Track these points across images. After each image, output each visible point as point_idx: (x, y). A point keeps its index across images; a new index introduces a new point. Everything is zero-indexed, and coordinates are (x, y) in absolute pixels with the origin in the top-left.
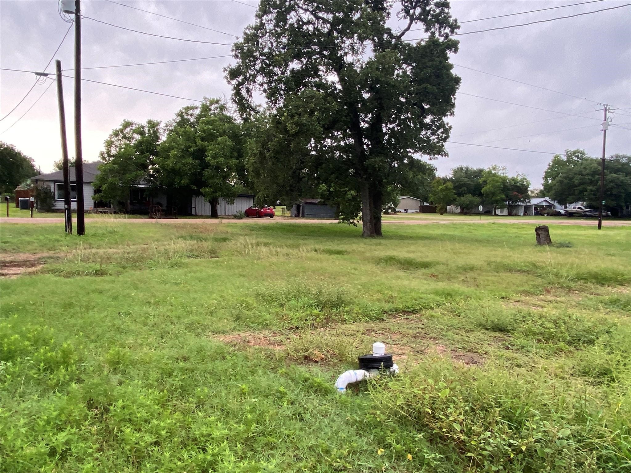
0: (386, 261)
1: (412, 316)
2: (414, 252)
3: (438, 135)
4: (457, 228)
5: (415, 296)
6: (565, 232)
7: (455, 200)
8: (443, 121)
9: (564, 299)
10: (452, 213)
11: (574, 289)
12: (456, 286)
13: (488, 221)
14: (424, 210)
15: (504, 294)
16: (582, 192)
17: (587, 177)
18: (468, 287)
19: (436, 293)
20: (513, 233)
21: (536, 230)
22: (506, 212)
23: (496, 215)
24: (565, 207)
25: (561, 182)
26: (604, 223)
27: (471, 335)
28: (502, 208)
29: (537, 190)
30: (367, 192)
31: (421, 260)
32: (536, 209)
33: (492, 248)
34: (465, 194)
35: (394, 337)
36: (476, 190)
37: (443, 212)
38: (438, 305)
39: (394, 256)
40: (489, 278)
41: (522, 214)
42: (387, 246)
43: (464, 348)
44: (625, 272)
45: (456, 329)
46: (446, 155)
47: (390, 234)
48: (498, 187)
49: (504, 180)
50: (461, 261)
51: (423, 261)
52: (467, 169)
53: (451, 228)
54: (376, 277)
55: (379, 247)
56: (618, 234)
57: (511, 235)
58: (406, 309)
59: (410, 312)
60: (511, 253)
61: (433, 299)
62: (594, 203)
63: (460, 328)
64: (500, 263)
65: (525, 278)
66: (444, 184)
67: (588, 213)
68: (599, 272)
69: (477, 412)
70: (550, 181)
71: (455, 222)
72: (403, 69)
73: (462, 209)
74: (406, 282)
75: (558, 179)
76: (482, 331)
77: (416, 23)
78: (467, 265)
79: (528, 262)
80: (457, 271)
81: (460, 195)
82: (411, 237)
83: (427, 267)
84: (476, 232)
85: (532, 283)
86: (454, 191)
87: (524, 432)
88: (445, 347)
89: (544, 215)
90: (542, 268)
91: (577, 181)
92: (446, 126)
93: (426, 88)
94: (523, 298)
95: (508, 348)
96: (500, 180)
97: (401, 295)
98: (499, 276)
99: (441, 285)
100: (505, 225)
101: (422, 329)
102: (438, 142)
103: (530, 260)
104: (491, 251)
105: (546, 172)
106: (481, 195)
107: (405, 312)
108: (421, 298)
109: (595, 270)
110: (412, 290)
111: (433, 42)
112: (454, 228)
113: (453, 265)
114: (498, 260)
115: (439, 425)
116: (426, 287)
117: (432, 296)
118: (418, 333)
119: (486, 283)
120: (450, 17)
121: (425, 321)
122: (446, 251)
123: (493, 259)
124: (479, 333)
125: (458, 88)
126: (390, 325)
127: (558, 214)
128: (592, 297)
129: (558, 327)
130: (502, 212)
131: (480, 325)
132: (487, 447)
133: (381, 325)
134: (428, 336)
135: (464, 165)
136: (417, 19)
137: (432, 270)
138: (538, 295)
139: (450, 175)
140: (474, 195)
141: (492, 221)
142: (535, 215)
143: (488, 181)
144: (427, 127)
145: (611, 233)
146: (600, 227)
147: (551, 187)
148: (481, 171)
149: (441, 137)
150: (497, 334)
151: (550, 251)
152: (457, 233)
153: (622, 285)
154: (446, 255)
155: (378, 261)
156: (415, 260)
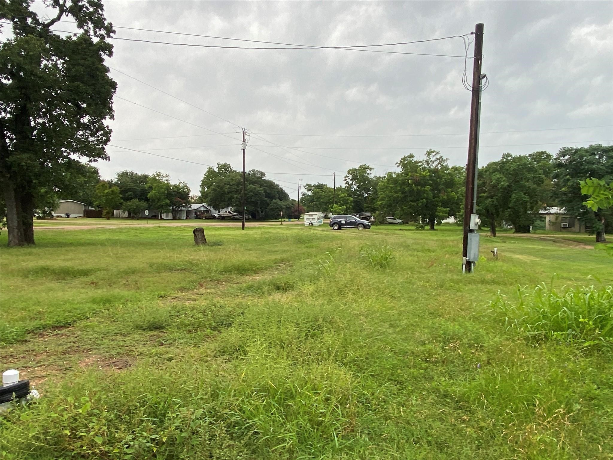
0: (37, 273)
1: (64, 331)
2: (71, 259)
3: (98, 137)
4: (123, 232)
5: (69, 308)
6: (218, 233)
7: (121, 204)
8: (102, 123)
9: (213, 290)
10: (119, 218)
11: (222, 281)
12: (116, 291)
13: (154, 225)
14: (88, 215)
15: (162, 293)
16: (230, 199)
17: (233, 187)
18: (128, 290)
19: (94, 301)
20: (176, 235)
21: (194, 232)
22: (170, 216)
23: (162, 219)
24: (219, 212)
25: (215, 190)
26: (247, 224)
27: (127, 339)
28: (167, 212)
29: (196, 197)
30: (13, 193)
31: (80, 268)
32: (196, 213)
33: (155, 250)
34: (132, 198)
35: (38, 359)
36: (143, 195)
37: (110, 216)
38: (95, 314)
39: (47, 266)
40: (150, 279)
41: (185, 218)
42: (39, 255)
43: (118, 353)
44: (258, 263)
45: (112, 336)
46: (107, 158)
47: (46, 241)
48: (163, 193)
49: (168, 185)
50: (123, 266)
51: (81, 268)
52: (132, 173)
53: (117, 232)
54: (20, 292)
55: (29, 257)
56: (256, 233)
57: (175, 237)
58: (56, 324)
59: (62, 327)
60: (171, 254)
61: (89, 308)
62: (239, 209)
63: (116, 334)
64: (161, 264)
65: (183, 275)
66: (110, 188)
67: (235, 217)
68: (240, 265)
69: (123, 417)
70: (206, 189)
71: (121, 226)
72: (53, 60)
73: (129, 214)
74: (60, 294)
75: (212, 187)
76: (139, 333)
77: (67, 16)
78: (129, 269)
79: (186, 261)
80: (119, 276)
81: (127, 199)
82: (71, 244)
83: (87, 275)
84: (142, 236)
85: (188, 279)
86: (121, 196)
87: (167, 422)
88: (99, 357)
89: (202, 219)
90: (197, 265)
91: (226, 190)
92: (106, 129)
93: (77, 87)
94: (179, 294)
95: (162, 344)
96: (164, 187)
97: (52, 309)
98: (160, 276)
99: (99, 293)
100: (169, 228)
101: (74, 342)
102: (98, 145)
103: (187, 259)
104: (154, 253)
105: (203, 181)
106: (147, 200)
107: (54, 328)
108: (76, 309)
109: (238, 263)
110: (65, 302)
111: (85, 39)
112: (120, 232)
113: (115, 270)
114: (160, 261)
115: (79, 444)
116: (84, 296)
117: (89, 305)
118: (69, 348)
119: (147, 284)
120: (105, 19)
121: (79, 332)
122: (108, 256)
123: (154, 261)
124: (135, 336)
125: (114, 93)
126: (34, 346)
127: (214, 218)
128: (235, 285)
129: (206, 315)
130: (167, 217)
131: (137, 327)
132: (128, 451)
133: (24, 347)
134: (81, 349)
135: (129, 170)
136: (69, 12)
137: (92, 278)
138: (192, 289)
139: (115, 179)
140: (140, 199)
141: (157, 225)
142: (195, 219)
143: (154, 187)
144: (85, 127)
145: (251, 232)
146: (243, 228)
147: (207, 194)
148: (146, 177)
149: (101, 139)
150: (153, 333)
151: (204, 250)
152: (123, 237)
153: (255, 273)
154: (108, 260)
155: (26, 274)
156: (73, 268)
